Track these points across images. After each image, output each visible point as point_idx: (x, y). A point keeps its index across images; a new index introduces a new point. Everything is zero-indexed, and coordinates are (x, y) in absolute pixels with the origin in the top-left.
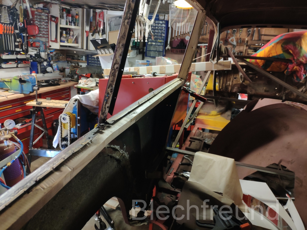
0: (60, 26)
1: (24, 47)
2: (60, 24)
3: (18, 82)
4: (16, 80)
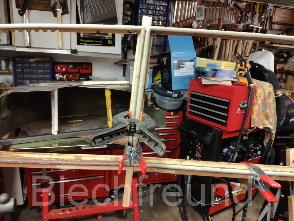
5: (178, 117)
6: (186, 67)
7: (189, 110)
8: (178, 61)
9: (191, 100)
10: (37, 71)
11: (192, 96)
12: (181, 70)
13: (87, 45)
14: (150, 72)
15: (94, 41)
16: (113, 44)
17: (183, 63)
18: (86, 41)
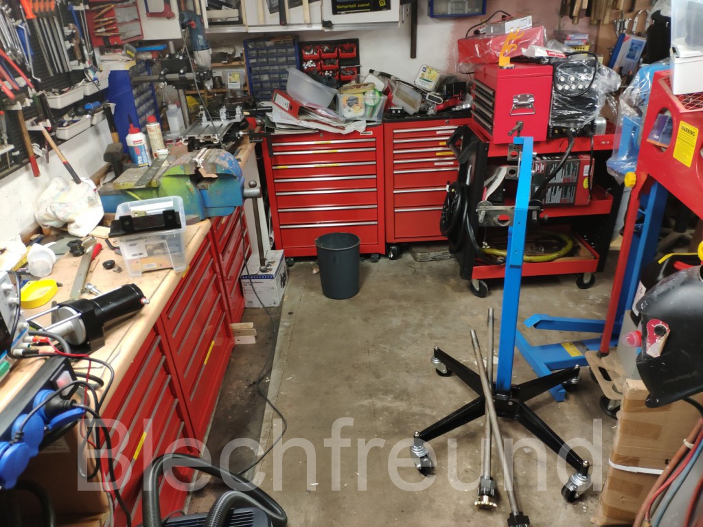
3: (189, 183)
4: (179, 179)
10: (277, 60)
13: (347, 13)
15: (357, 6)
16: (388, 7)
18: (345, 7)
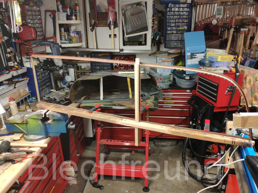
0: (58, 22)
1: (17, 58)
2: (59, 19)
3: (40, 122)
4: (36, 120)
5: (191, 94)
6: (197, 57)
7: (197, 89)
8: (191, 54)
9: (199, 82)
11: (200, 79)
12: (193, 60)
13: (129, 46)
14: (172, 61)
15: (133, 43)
16: (145, 44)
17: (195, 55)
18: (129, 43)
